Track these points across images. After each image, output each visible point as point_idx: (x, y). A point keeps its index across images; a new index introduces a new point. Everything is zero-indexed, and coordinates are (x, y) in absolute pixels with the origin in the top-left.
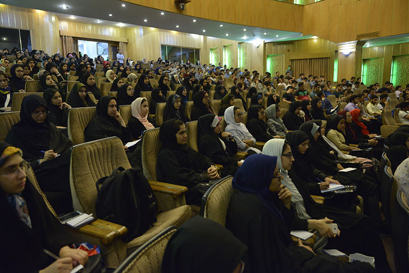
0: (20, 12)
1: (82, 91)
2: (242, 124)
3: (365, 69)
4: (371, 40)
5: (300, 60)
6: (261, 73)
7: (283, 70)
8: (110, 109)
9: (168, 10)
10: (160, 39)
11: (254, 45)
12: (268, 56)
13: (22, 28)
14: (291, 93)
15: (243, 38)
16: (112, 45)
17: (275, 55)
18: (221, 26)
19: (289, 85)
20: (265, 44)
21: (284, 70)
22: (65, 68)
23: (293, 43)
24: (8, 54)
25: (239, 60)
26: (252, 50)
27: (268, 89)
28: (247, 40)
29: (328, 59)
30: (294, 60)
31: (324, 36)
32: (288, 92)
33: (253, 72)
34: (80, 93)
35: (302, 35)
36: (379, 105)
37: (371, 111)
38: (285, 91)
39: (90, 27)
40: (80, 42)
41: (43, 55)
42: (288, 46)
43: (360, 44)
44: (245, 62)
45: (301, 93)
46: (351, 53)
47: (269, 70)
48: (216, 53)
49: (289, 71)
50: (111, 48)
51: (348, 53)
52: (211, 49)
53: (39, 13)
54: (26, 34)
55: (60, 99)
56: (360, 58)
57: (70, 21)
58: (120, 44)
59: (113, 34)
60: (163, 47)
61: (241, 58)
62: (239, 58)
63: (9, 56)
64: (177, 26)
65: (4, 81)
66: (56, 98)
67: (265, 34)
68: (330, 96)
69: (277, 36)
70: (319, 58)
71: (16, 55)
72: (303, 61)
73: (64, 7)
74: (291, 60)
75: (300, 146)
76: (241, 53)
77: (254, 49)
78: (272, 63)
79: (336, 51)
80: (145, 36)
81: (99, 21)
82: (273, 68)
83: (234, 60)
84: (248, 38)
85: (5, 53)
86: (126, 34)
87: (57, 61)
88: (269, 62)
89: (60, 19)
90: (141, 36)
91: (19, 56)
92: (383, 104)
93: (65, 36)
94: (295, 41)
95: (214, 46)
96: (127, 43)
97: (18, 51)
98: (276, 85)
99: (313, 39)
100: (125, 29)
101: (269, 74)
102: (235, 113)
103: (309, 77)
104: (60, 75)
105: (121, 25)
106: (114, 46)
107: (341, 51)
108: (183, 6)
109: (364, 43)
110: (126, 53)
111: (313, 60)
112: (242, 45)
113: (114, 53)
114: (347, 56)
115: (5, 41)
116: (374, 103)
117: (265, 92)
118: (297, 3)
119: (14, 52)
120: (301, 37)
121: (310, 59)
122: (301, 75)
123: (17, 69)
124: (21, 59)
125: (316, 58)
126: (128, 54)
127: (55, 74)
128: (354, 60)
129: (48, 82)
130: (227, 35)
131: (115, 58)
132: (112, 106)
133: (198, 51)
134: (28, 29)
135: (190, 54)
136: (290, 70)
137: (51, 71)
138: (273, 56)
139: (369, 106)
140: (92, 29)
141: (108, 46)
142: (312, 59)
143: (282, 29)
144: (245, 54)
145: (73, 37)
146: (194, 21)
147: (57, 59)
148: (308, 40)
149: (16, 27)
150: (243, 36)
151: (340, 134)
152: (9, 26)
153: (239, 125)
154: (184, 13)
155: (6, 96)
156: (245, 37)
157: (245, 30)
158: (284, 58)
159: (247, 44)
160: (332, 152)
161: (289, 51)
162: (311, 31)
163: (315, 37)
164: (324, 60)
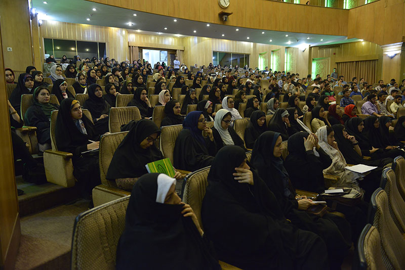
0: (99, 28)
1: (129, 86)
2: (234, 109)
5: (346, 62)
7: (328, 72)
8: (142, 96)
9: (213, 22)
10: (213, 46)
11: (299, 49)
12: (313, 59)
13: (100, 41)
14: (316, 93)
15: (287, 43)
16: (170, 52)
18: (263, 33)
20: (311, 48)
22: (127, 72)
23: (339, 46)
24: (89, 62)
25: (285, 64)
26: (298, 54)
28: (292, 44)
29: (376, 61)
30: (339, 63)
31: (369, 39)
32: (314, 92)
34: (128, 87)
35: (347, 38)
39: (153, 38)
40: (144, 51)
41: (114, 62)
42: (334, 49)
44: (292, 66)
45: (326, 93)
46: (396, 54)
47: (314, 73)
48: (264, 57)
49: (335, 74)
50: (170, 55)
51: (393, 55)
52: (260, 54)
53: (113, 30)
54: (103, 46)
55: (115, 90)
57: (137, 33)
58: (177, 51)
59: (172, 43)
60: (215, 53)
61: (288, 62)
62: (286, 61)
63: (89, 64)
64: (223, 35)
65: (83, 79)
66: (112, 89)
67: (308, 38)
69: (322, 40)
70: (366, 61)
71: (95, 62)
72: (349, 63)
73: (130, 24)
74: (337, 63)
75: (258, 120)
76: (288, 58)
77: (300, 53)
78: (317, 66)
80: (199, 44)
81: (160, 33)
82: (318, 71)
83: (281, 64)
84: (292, 42)
85: (87, 62)
86: (183, 42)
87: (123, 67)
88: (314, 65)
89: (129, 33)
90: (195, 44)
91: (97, 63)
93: (132, 46)
94: (341, 44)
95: (263, 51)
96: (183, 51)
97: (95, 59)
99: (360, 42)
100: (182, 38)
102: (228, 101)
104: (121, 77)
105: (179, 35)
106: (173, 53)
107: (386, 53)
108: (226, 18)
110: (182, 60)
111: (360, 63)
112: (289, 49)
113: (172, 60)
114: (392, 58)
115: (87, 52)
116: (397, 103)
118: (347, 8)
119: (93, 60)
120: (346, 40)
121: (356, 62)
123: (92, 71)
124: (97, 66)
125: (363, 61)
126: (184, 60)
127: (118, 76)
128: (399, 62)
129: (110, 81)
130: (271, 41)
131: (173, 64)
132: (144, 94)
133: (247, 56)
134: (104, 42)
135: (241, 59)
136: (335, 72)
137: (115, 74)
138: (319, 60)
139: (393, 105)
140: (155, 39)
141: (168, 53)
142: (358, 61)
143: (325, 34)
144: (292, 58)
145: (139, 47)
146: (237, 30)
147: (124, 65)
148: (355, 42)
149: (95, 41)
150: (287, 41)
151: (322, 122)
152: (91, 40)
154: (227, 23)
155: (84, 89)
156: (289, 43)
157: (287, 36)
158: (330, 61)
159: (294, 48)
161: (335, 54)
162: (356, 34)
163: (362, 40)
164: (371, 62)
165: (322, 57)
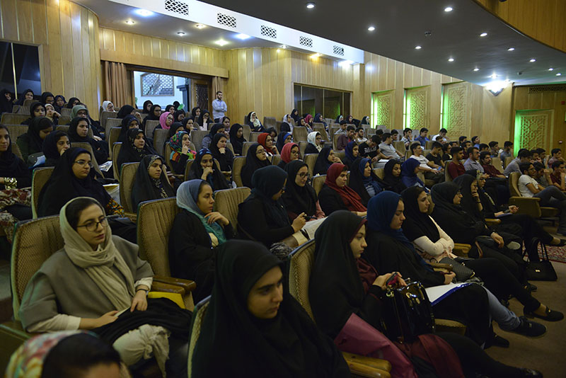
11: (487, 89)
12: (517, 112)
13: (18, 39)
16: (196, 81)
20: (514, 88)
42: (561, 94)
50: (197, 88)
52: (374, 93)
57: (120, 29)
58: (215, 80)
61: (446, 112)
62: (441, 112)
76: (444, 104)
77: (487, 97)
78: (523, 124)
80: (266, 66)
82: (525, 135)
90: (257, 67)
93: (110, 62)
106: (202, 84)
112: (449, 88)
133: (347, 95)
134: (33, 42)
138: (529, 113)
145: (126, 65)
149: (3, 37)
158: (553, 116)
165: (536, 109)
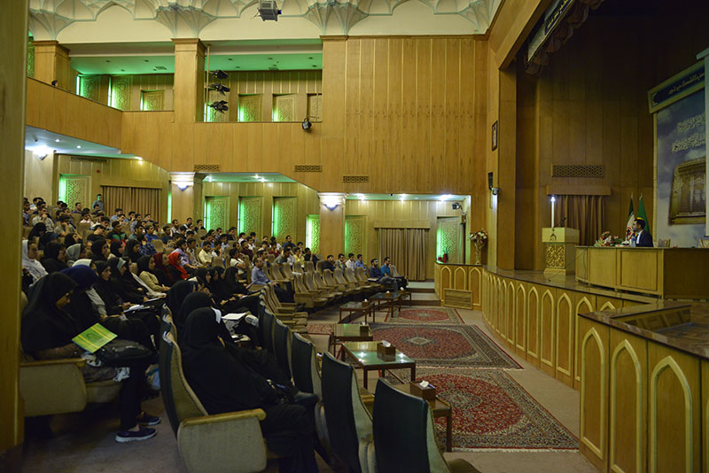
2: (36, 261)
3: (208, 209)
4: (213, 174)
5: (118, 187)
6: (49, 202)
7: (88, 199)
11: (35, 154)
14: (100, 235)
17: (73, 176)
19: (97, 224)
20: (56, 155)
21: (90, 201)
26: (31, 162)
27: (64, 227)
29: (159, 191)
30: (107, 187)
31: (153, 159)
32: (96, 232)
33: (35, 200)
35: (120, 152)
36: (214, 254)
37: (203, 259)
38: (91, 232)
42: (97, 164)
43: (199, 177)
45: (115, 236)
46: (188, 187)
47: (62, 197)
51: (184, 187)
56: (200, 194)
67: (58, 141)
68: (154, 240)
69: (79, 147)
70: (145, 189)
72: (121, 189)
74: (103, 187)
77: (35, 160)
78: (68, 187)
79: (170, 181)
82: (69, 195)
88: (63, 185)
92: (217, 252)
94: (109, 158)
98: (76, 222)
99: (136, 160)
101: (64, 205)
102: (29, 248)
103: (130, 214)
107: (175, 183)
109: (205, 176)
111: (137, 190)
114: (183, 190)
116: (207, 251)
117: (58, 231)
118: (113, 106)
120: (118, 154)
122: (117, 210)
125: (142, 188)
128: (192, 196)
136: (100, 201)
138: (72, 177)
139: (202, 253)
142: (135, 188)
143: (88, 139)
148: (130, 160)
151: (153, 276)
153: (33, 262)
160: (140, 289)
161: (98, 171)
162: (133, 149)
163: (140, 159)
164: (153, 191)
165: (77, 174)
